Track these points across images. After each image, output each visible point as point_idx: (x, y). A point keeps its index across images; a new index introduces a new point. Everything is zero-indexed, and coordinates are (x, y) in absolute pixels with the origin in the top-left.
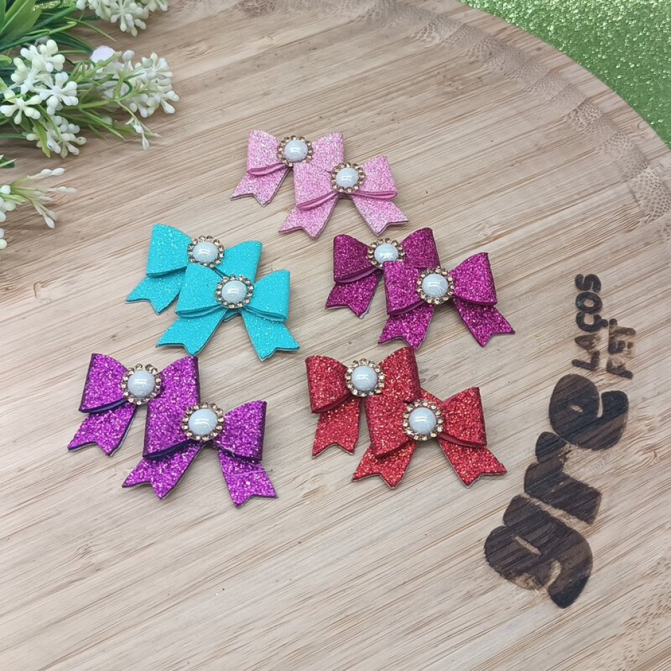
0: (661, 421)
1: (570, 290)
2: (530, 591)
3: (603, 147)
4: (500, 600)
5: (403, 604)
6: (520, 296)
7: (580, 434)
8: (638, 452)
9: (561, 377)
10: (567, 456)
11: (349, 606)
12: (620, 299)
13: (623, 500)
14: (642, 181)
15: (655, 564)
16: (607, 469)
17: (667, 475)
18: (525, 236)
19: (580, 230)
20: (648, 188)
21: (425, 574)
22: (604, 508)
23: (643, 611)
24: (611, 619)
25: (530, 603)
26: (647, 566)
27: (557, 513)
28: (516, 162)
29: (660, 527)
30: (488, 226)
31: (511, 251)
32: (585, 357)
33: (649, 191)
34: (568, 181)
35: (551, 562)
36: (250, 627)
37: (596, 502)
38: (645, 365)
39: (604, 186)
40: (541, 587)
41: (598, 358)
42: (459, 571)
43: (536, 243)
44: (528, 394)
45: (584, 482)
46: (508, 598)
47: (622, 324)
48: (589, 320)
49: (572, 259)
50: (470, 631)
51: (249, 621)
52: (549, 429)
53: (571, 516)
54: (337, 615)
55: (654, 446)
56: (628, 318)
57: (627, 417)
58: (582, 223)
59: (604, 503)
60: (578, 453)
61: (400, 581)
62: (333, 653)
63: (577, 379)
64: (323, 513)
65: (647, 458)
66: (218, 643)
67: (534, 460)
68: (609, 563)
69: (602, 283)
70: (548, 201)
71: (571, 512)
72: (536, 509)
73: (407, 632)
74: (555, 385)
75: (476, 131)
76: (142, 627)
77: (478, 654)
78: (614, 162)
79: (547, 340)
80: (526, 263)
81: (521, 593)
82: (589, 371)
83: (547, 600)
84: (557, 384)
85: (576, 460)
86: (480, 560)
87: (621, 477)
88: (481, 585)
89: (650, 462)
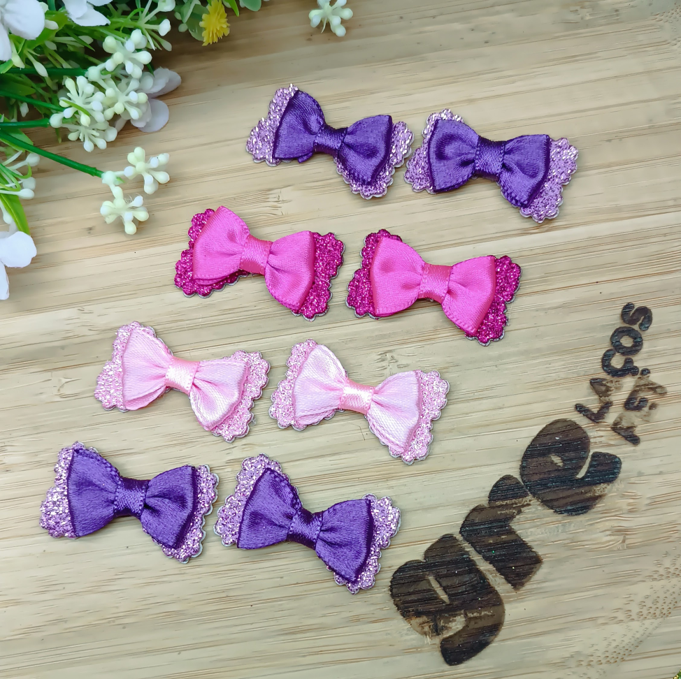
0: (648, 505)
1: (612, 319)
2: (422, 637)
4: (387, 634)
5: (287, 604)
6: (549, 309)
8: (606, 531)
9: (554, 419)
11: (234, 587)
15: (568, 655)
17: (627, 567)
18: (586, 236)
22: (540, 578)
25: (417, 648)
26: (559, 654)
27: (484, 566)
28: (615, 137)
29: (592, 619)
31: (562, 251)
32: (594, 404)
43: (596, 249)
44: (508, 426)
45: (529, 544)
46: (395, 635)
47: (654, 378)
49: (632, 282)
50: (343, 654)
52: (516, 473)
53: (498, 574)
54: (217, 592)
55: (626, 530)
56: (665, 373)
57: (611, 488)
58: (662, 238)
59: (541, 573)
60: (537, 510)
61: (293, 580)
65: (609, 541)
66: (97, 579)
67: (484, 501)
68: (518, 637)
69: (654, 320)
73: (280, 633)
74: (544, 426)
79: (557, 371)
80: (572, 271)
81: (412, 634)
82: (591, 422)
83: (436, 651)
84: (546, 426)
85: (531, 517)
86: (384, 587)
87: (573, 552)
88: (373, 612)
89: (614, 547)
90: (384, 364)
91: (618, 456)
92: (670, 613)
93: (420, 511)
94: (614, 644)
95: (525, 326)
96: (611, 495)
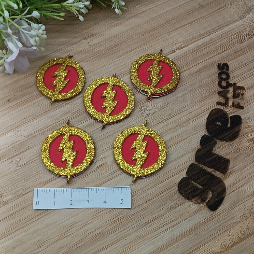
1: (215, 70)
2: (199, 205)
3: (230, 4)
4: (185, 209)
5: (142, 212)
6: (193, 74)
7: (220, 135)
8: (247, 141)
11: (118, 215)
12: (238, 74)
13: (239, 163)
14: (248, 19)
16: (232, 150)
18: (195, 47)
19: (219, 43)
20: (250, 22)
21: (152, 199)
22: (232, 167)
23: (248, 211)
24: (234, 215)
25: (198, 210)
26: (250, 192)
27: (210, 170)
28: (190, 13)
30: (178, 43)
31: (188, 54)
32: (223, 101)
33: (251, 24)
34: (213, 21)
35: (208, 192)
36: (75, 226)
37: (227, 164)
38: (249, 103)
39: (230, 22)
40: (203, 203)
41: (228, 100)
42: (167, 197)
44: (197, 118)
45: (222, 156)
46: (188, 208)
47: (238, 85)
48: (224, 84)
49: (216, 56)
51: (74, 223)
52: (206, 133)
53: (216, 171)
55: (253, 139)
56: (241, 82)
57: (241, 126)
58: (220, 40)
59: (231, 165)
60: (220, 143)
61: (141, 202)
62: (112, 235)
64: (106, 174)
65: (249, 145)
66: (60, 233)
67: (200, 147)
68: (233, 191)
69: (230, 67)
70: (205, 30)
71: (217, 169)
73: (144, 225)
74: (209, 113)
76: (27, 228)
77: (176, 233)
78: (235, 11)
79: (205, 93)
80: (195, 59)
81: (194, 205)
82: (224, 107)
83: (206, 208)
85: (219, 146)
86: (176, 192)
87: (239, 153)
88: (176, 203)
89: (252, 146)
90: (142, 112)
93: (178, 159)
95: (187, 82)
96: (242, 129)
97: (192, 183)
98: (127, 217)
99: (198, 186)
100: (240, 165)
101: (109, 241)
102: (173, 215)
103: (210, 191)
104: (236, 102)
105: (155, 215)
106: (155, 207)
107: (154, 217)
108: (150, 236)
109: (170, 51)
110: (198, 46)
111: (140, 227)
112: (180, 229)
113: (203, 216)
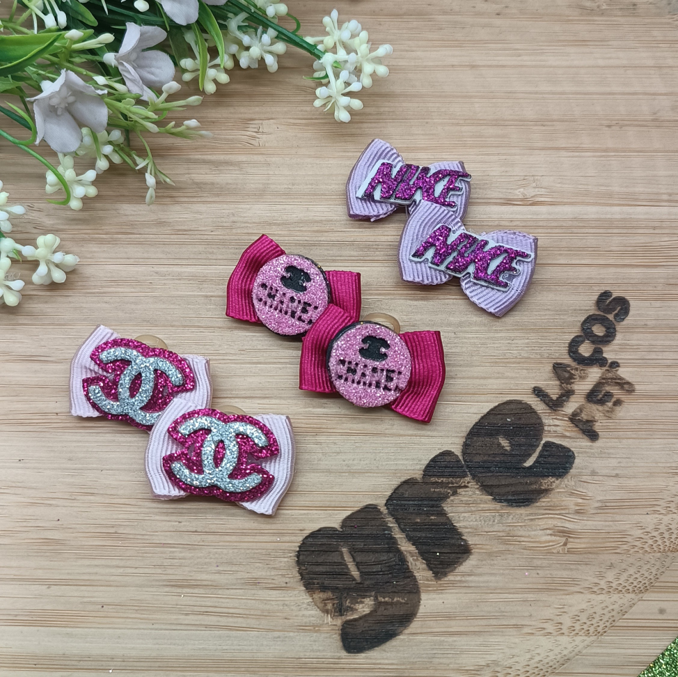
1: (587, 303)
2: (323, 615)
4: (284, 605)
5: (181, 552)
7: (490, 474)
8: (547, 529)
9: (508, 399)
10: (459, 491)
11: (124, 524)
12: (642, 343)
13: (493, 574)
15: (484, 664)
16: (495, 530)
17: (565, 574)
18: (571, 216)
19: (642, 239)
22: (466, 570)
25: (314, 626)
26: (473, 660)
27: (406, 547)
28: (617, 124)
29: (516, 626)
30: (534, 185)
31: (542, 227)
32: (553, 390)
37: (459, 558)
40: (337, 616)
41: (568, 398)
42: (259, 551)
43: (579, 231)
45: (460, 530)
46: (292, 607)
47: (623, 372)
49: (612, 270)
50: (231, 620)
52: (457, 450)
53: (420, 558)
54: (106, 526)
55: (569, 532)
56: (636, 369)
57: (560, 483)
58: (652, 231)
59: (467, 565)
60: (474, 494)
61: (192, 528)
62: (80, 562)
63: (528, 409)
65: (549, 542)
67: (418, 475)
68: (430, 633)
69: (631, 313)
70: (626, 187)
71: (425, 554)
72: (384, 530)
73: (165, 583)
74: (497, 404)
75: (589, 67)
77: (224, 647)
79: (520, 348)
81: (312, 610)
82: (548, 408)
83: (336, 633)
84: (499, 405)
85: (467, 501)
86: (290, 551)
87: (507, 546)
88: (272, 577)
89: (554, 548)
91: (572, 449)
92: (605, 632)
93: (347, 474)
94: (537, 658)
96: (558, 490)
97: (342, 554)
98: (139, 541)
99: (351, 569)
100: (492, 578)
101: (67, 571)
102: (249, 601)
103: (372, 598)
104: (588, 415)
105: (204, 576)
106: (217, 556)
107: (199, 578)
108: (163, 617)
109: (501, 196)
110: (582, 220)
111: (154, 583)
112: (239, 645)
113: (315, 648)
